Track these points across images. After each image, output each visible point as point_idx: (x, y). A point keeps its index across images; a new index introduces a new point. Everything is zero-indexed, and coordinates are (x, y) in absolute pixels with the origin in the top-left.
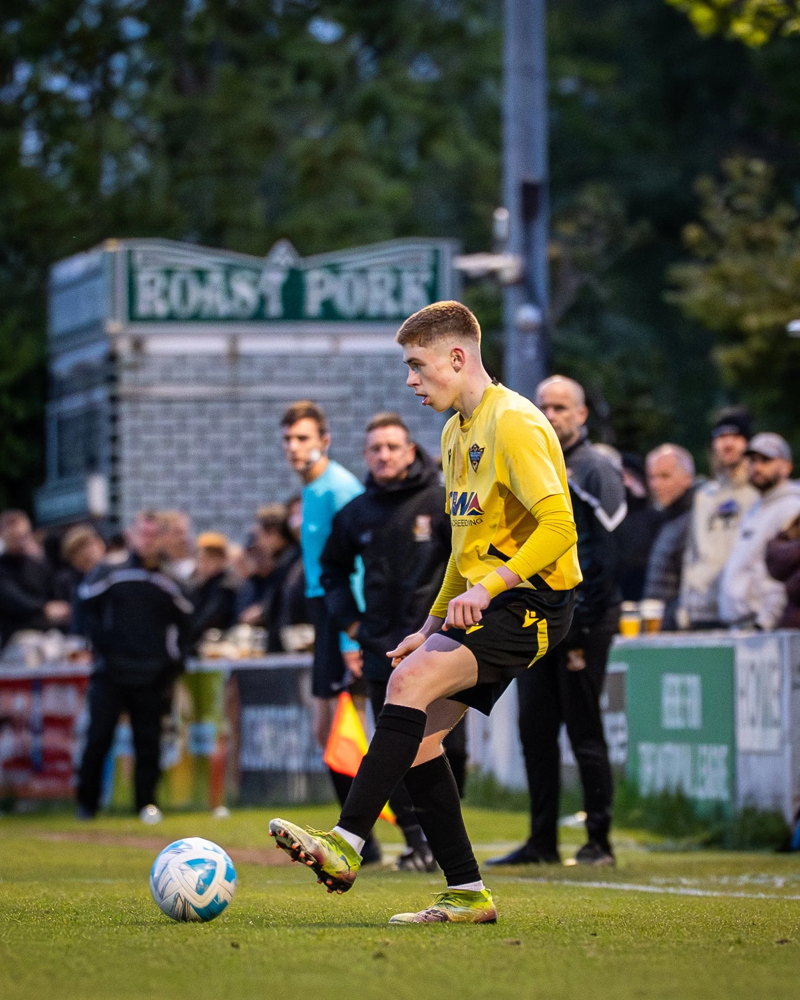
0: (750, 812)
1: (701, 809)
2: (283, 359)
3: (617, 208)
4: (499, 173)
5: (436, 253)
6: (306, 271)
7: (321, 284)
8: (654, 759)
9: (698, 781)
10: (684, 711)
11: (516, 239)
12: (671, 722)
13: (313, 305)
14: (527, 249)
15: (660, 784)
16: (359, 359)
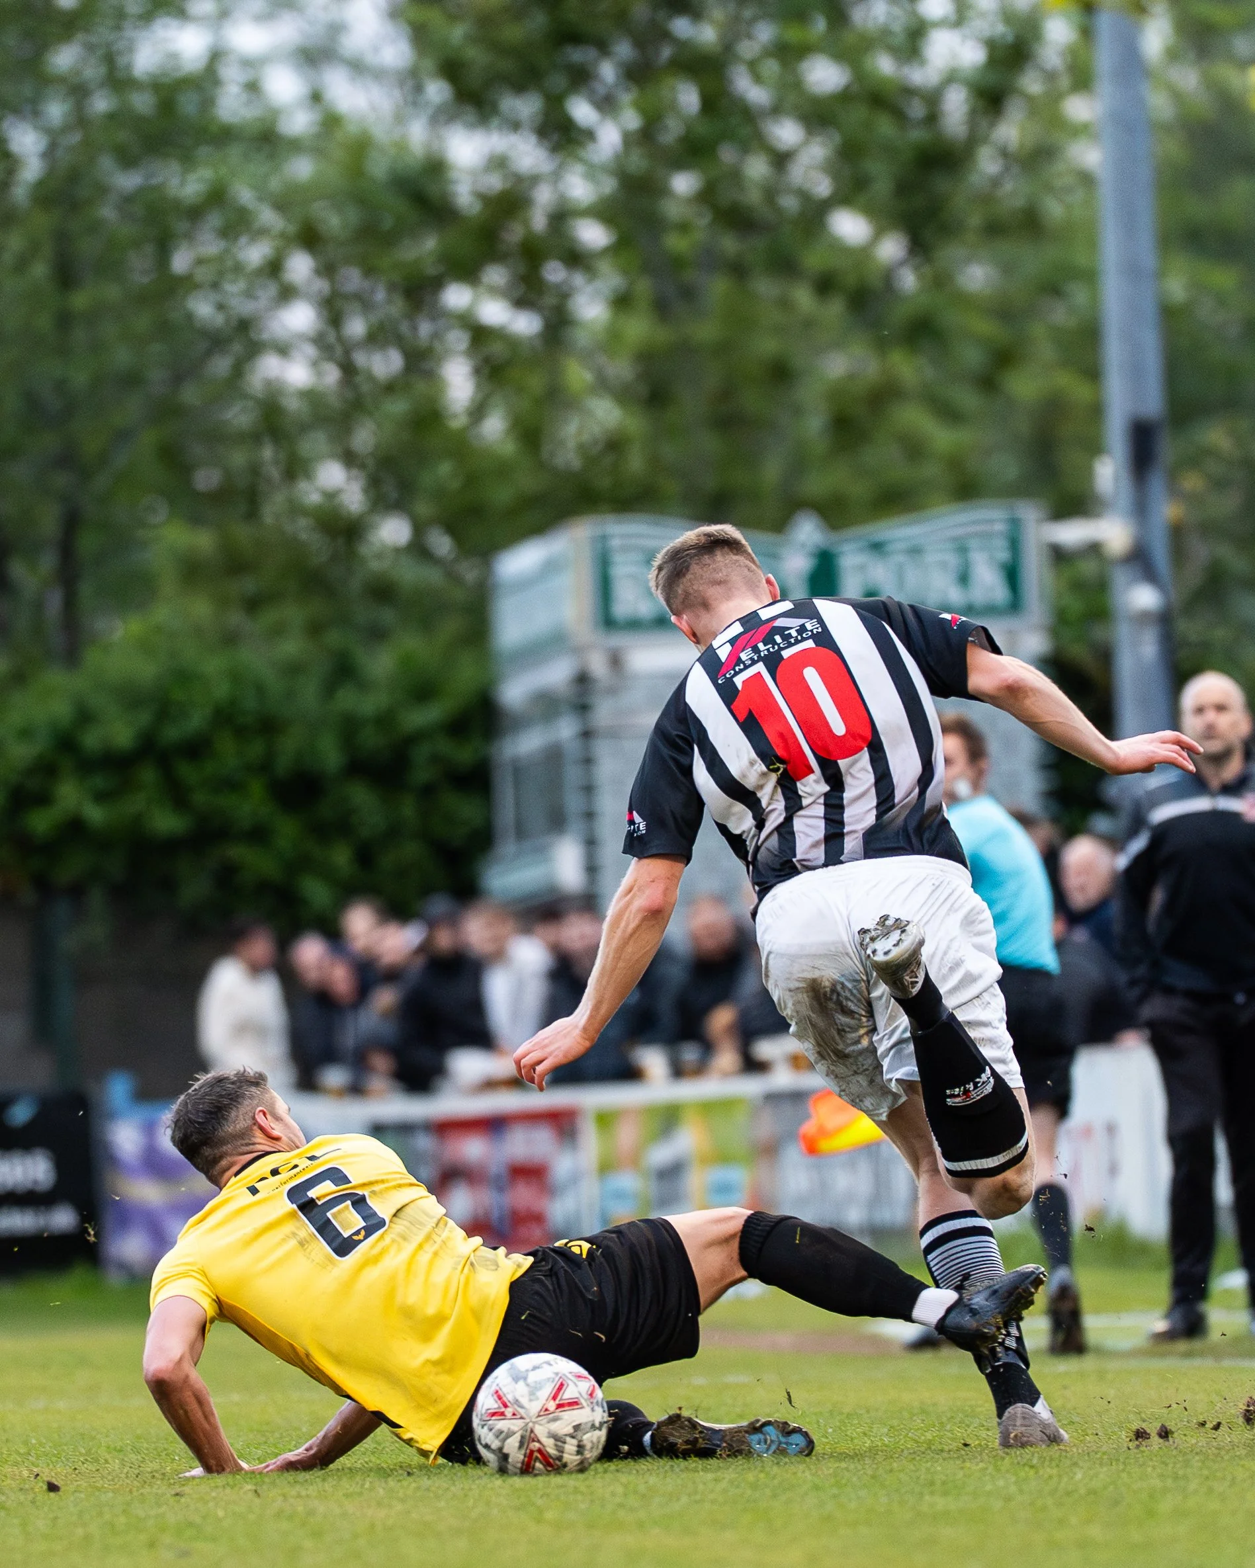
5: (1015, 523)
6: (839, 553)
7: (862, 568)
14: (1140, 510)
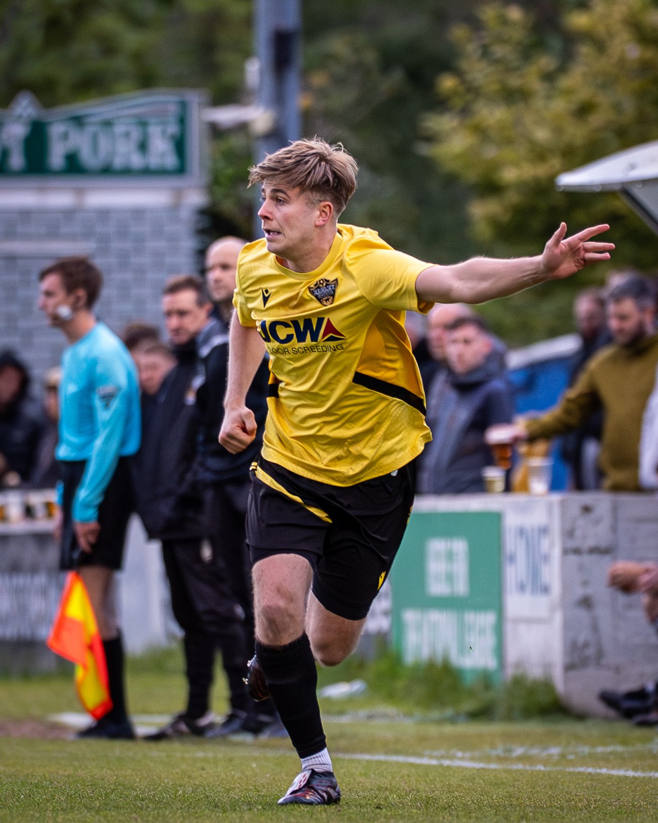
0: (518, 681)
1: (469, 680)
2: (26, 214)
3: (370, 57)
4: (249, 22)
5: (183, 105)
6: (49, 124)
7: (65, 136)
8: (419, 627)
9: (464, 648)
10: (450, 578)
11: (267, 90)
12: (437, 588)
13: (56, 158)
14: (279, 99)
15: (425, 653)
16: (104, 214)
